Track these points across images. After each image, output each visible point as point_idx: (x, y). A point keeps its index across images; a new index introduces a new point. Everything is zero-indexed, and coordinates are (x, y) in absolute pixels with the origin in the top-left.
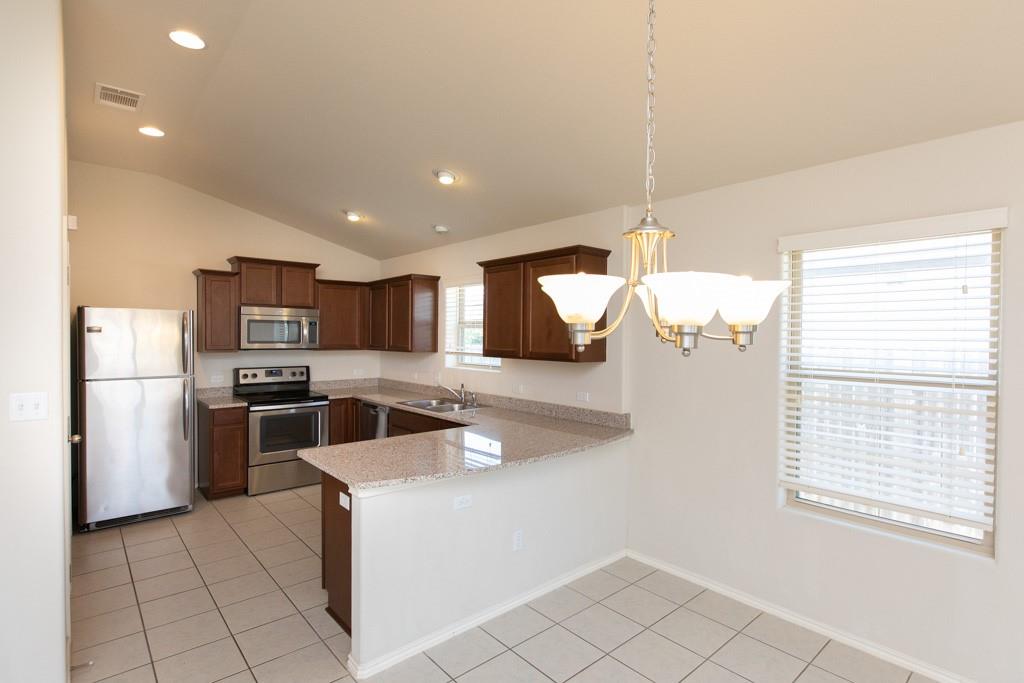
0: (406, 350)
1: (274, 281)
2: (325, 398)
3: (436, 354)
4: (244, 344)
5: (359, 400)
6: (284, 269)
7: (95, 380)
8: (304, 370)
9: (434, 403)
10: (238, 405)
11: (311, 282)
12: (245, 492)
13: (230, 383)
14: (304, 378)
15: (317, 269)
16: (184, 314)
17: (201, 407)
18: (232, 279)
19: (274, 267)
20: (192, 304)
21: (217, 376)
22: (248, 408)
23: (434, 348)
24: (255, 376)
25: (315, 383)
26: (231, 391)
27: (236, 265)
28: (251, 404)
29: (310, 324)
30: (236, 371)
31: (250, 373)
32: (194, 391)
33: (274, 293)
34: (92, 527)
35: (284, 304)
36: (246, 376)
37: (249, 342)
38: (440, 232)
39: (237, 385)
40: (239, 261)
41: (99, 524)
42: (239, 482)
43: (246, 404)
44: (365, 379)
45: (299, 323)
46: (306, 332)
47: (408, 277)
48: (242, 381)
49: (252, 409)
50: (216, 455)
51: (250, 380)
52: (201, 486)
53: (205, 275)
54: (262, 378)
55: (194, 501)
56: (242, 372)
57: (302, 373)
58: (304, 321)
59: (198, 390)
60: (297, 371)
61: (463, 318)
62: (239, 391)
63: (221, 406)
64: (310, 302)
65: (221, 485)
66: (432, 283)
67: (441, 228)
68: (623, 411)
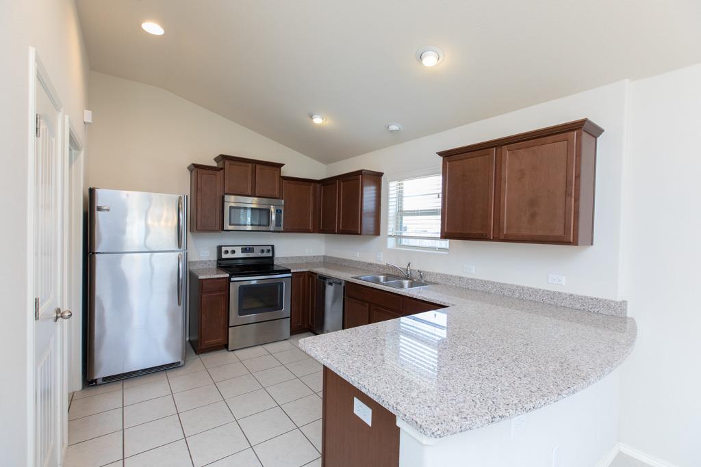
0: (356, 233)
1: (249, 177)
2: (288, 271)
3: (379, 237)
4: (227, 226)
5: (316, 274)
6: (258, 166)
7: (103, 253)
8: (270, 248)
9: (382, 278)
10: (222, 276)
11: (277, 178)
12: (226, 346)
13: (214, 257)
14: (270, 255)
15: (282, 168)
16: (180, 198)
17: (192, 276)
18: (218, 173)
19: (250, 165)
20: (186, 190)
21: (204, 251)
22: (229, 278)
23: (377, 232)
24: (233, 252)
25: (278, 258)
26: (215, 264)
27: (221, 162)
28: (231, 276)
29: (277, 211)
30: (219, 248)
31: (230, 249)
32: (187, 263)
33: (249, 186)
34: (100, 382)
35: (257, 195)
36: (227, 252)
37: (230, 224)
38: (392, 131)
39: (220, 259)
40: (223, 158)
41: (105, 379)
42: (221, 340)
43: (228, 275)
44: (314, 256)
45: (268, 211)
46: (273, 217)
47: (360, 173)
48: (224, 256)
49: (232, 279)
50: (203, 316)
51: (229, 256)
52: (192, 339)
53: (196, 168)
54: (239, 254)
55: (185, 356)
56: (224, 249)
57: (269, 251)
58: (272, 209)
59: (189, 262)
60: (265, 249)
61: (401, 207)
62: (223, 264)
63: (208, 277)
64: (277, 193)
65: (207, 342)
66: (376, 178)
67: (394, 127)
68: (619, 299)
